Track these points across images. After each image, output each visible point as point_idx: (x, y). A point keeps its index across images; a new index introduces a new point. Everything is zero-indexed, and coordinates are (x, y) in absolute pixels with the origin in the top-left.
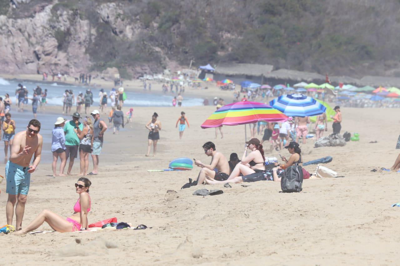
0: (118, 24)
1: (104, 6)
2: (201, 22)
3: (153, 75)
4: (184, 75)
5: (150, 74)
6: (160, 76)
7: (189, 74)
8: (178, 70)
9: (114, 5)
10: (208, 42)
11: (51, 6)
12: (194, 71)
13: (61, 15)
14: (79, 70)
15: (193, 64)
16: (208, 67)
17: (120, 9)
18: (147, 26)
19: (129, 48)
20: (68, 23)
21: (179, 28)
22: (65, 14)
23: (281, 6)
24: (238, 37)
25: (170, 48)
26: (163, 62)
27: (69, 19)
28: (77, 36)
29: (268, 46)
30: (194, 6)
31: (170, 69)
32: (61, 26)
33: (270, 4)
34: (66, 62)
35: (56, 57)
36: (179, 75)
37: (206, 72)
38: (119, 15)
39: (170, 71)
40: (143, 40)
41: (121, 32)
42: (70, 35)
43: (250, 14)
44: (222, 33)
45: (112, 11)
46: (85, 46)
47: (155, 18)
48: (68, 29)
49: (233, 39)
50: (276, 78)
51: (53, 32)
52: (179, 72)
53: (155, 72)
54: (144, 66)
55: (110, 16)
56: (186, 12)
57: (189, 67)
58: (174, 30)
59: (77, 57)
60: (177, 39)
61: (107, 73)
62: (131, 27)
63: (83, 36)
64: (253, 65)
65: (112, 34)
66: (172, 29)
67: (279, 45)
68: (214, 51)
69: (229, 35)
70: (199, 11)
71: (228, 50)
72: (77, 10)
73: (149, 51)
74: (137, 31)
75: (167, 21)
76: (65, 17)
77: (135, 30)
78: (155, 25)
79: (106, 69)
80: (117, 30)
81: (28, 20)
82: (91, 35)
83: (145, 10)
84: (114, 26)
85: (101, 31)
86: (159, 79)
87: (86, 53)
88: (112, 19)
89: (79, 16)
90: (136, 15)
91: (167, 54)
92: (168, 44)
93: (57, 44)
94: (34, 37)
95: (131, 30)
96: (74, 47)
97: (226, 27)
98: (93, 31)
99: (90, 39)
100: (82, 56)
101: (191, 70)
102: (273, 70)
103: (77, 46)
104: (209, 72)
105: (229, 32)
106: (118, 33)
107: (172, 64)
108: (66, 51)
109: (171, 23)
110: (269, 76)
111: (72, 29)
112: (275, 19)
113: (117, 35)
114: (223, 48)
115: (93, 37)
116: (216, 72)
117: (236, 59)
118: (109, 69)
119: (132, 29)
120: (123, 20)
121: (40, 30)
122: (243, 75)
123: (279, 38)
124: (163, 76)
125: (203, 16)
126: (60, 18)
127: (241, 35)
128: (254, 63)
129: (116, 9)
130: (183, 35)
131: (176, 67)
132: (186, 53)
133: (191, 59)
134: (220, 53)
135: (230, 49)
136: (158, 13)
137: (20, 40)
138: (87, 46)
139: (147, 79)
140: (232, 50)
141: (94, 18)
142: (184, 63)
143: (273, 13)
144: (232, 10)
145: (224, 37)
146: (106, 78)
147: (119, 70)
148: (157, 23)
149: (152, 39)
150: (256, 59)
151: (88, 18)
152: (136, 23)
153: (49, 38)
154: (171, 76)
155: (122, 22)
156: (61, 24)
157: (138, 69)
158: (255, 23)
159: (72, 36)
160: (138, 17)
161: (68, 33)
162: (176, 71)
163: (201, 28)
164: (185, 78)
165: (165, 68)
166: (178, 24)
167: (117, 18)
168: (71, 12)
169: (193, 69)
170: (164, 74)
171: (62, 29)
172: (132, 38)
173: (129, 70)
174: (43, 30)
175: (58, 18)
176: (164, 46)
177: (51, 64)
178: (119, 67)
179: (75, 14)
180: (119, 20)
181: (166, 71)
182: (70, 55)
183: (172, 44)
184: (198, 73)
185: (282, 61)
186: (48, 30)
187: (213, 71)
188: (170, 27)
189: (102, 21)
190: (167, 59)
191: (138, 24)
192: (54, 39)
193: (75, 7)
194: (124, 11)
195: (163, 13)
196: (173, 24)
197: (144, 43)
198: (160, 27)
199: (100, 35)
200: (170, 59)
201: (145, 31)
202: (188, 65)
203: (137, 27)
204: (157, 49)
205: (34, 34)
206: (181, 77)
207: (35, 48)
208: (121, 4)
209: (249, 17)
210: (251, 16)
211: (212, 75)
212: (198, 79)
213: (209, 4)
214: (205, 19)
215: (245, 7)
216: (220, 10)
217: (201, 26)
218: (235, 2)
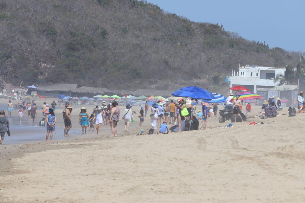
2: (26, 57)
4: (17, 92)
6: (0, 94)
7: (20, 92)
8: (12, 90)
10: (32, 70)
12: (23, 90)
15: (22, 85)
16: (33, 87)
21: (11, 61)
23: (78, 44)
25: (6, 75)
26: (2, 84)
29: (72, 71)
30: (21, 46)
31: (6, 89)
33: (71, 44)
36: (13, 93)
37: (31, 90)
39: (7, 90)
43: (59, 50)
44: (40, 63)
49: (48, 67)
50: (80, 92)
52: (13, 91)
56: (15, 51)
57: (20, 87)
58: (8, 62)
60: (11, 69)
64: (64, 84)
66: (6, 62)
67: (79, 71)
68: (36, 75)
69: (45, 65)
70: (24, 49)
71: (45, 75)
75: (3, 57)
91: (4, 79)
92: (5, 72)
97: (42, 59)
101: (21, 89)
102: (77, 87)
104: (34, 90)
105: (45, 63)
107: (8, 85)
109: (6, 58)
110: (74, 91)
112: (76, 54)
114: (42, 73)
116: (39, 90)
117: (51, 81)
122: (57, 91)
123: (79, 66)
124: (2, 94)
125: (27, 52)
127: (53, 65)
128: (64, 83)
130: (14, 66)
131: (11, 87)
132: (17, 77)
133: (21, 82)
134: (40, 77)
135: (47, 74)
140: (48, 75)
142: (16, 85)
143: (74, 50)
144: (47, 48)
145: (42, 66)
150: (65, 80)
154: (8, 93)
158: (62, 56)
162: (11, 90)
163: (26, 61)
164: (18, 95)
165: (3, 89)
166: (10, 59)
169: (22, 88)
170: (3, 92)
176: (2, 74)
181: (4, 90)
183: (7, 72)
184: (26, 91)
185: (82, 81)
187: (37, 89)
188: (5, 60)
190: (4, 82)
196: (7, 59)
200: (6, 82)
202: (19, 85)
206: (15, 94)
209: (58, 52)
210: (60, 52)
211: (36, 92)
212: (26, 95)
213: (31, 44)
214: (29, 55)
215: (55, 46)
216: (38, 48)
217: (26, 59)
218: (47, 43)
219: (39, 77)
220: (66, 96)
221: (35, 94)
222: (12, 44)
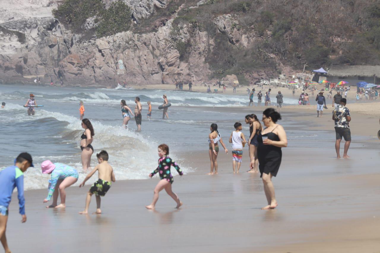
0: (234, 34)
1: (220, 18)
2: (312, 28)
3: (269, 81)
4: (299, 78)
5: (266, 79)
6: (276, 81)
7: (303, 78)
9: (229, 16)
10: (320, 47)
11: (172, 20)
12: (308, 75)
13: (182, 28)
14: (200, 79)
15: (306, 68)
16: (321, 70)
17: (235, 20)
18: (261, 35)
19: (245, 56)
20: (188, 35)
21: (291, 35)
22: (185, 27)
24: (348, 40)
25: (284, 54)
26: (278, 67)
27: (189, 32)
28: (197, 47)
29: (377, 48)
30: (305, 13)
31: (284, 74)
32: (182, 38)
33: (377, 8)
34: (188, 71)
35: (178, 68)
36: (294, 79)
37: (319, 76)
38: (235, 25)
39: (285, 76)
40: (259, 48)
41: (237, 41)
42: (191, 46)
43: (359, 18)
44: (332, 37)
45: (228, 22)
46: (205, 56)
47: (268, 27)
48: (189, 41)
49: (343, 42)
51: (175, 44)
52: (294, 76)
53: (270, 77)
54: (261, 72)
55: (227, 27)
56: (297, 20)
57: (303, 71)
58: (287, 37)
59: (197, 66)
60: (290, 46)
61: (227, 80)
62: (246, 36)
63: (202, 46)
64: (365, 67)
65: (229, 43)
66: (285, 36)
68: (325, 54)
69: (339, 39)
70: (310, 17)
71: (338, 53)
72: (196, 22)
73: (264, 58)
74: (252, 40)
75: (280, 29)
76: (185, 30)
77: (250, 38)
78: (269, 33)
79: (225, 76)
80: (234, 40)
81: (152, 34)
82: (209, 45)
83: (259, 19)
84: (231, 36)
85: (219, 41)
86: (275, 83)
87: (205, 62)
88: (228, 29)
89: (198, 28)
90: (251, 25)
91: (281, 59)
92: (282, 50)
93: (179, 55)
94: (158, 49)
95: (246, 38)
96: (194, 57)
97: (335, 32)
98: (212, 41)
99: (209, 49)
100: (202, 65)
101: (305, 74)
103: (197, 56)
104: (322, 74)
105: (339, 36)
106: (234, 42)
107: (287, 69)
108: (187, 62)
109: (284, 31)
111: (192, 40)
113: (234, 44)
114: (334, 51)
115: (211, 47)
116: (329, 74)
117: (347, 62)
118: (228, 76)
119: (248, 37)
120: (238, 30)
121: (163, 43)
122: (355, 76)
124: (279, 81)
125: (313, 22)
126: (181, 31)
127: (350, 39)
128: (366, 65)
129: (231, 19)
130: (295, 41)
131: (291, 71)
132: (299, 58)
133: (304, 64)
134: (332, 57)
135: (341, 52)
136: (271, 22)
137: (146, 53)
138: (206, 56)
139: (264, 84)
140: (343, 53)
141: (211, 29)
142: (297, 68)
144: (341, 15)
145: (334, 41)
146: (226, 85)
147: (237, 77)
148: (270, 31)
149: (266, 46)
150: (367, 61)
151: (206, 30)
152: (250, 31)
153: (172, 50)
154: (287, 80)
155: (238, 32)
156: (182, 37)
157: (255, 75)
158: (364, 26)
159: (192, 47)
160: (252, 26)
161: (188, 44)
162: (291, 76)
163: (312, 34)
164: (300, 82)
165: (280, 73)
166: (290, 31)
167: (233, 28)
168: (190, 25)
169: (307, 73)
170: (279, 79)
171: (183, 40)
172: (248, 46)
173: (247, 76)
174: (166, 42)
175: (179, 31)
176: (278, 52)
177: (174, 74)
178: (237, 74)
179: (194, 27)
180: (235, 29)
181: (282, 76)
182: (191, 65)
183: (286, 50)
184: (312, 76)
186: (170, 42)
187: (326, 73)
188: (283, 34)
189: (219, 32)
190: (282, 65)
191: (253, 33)
192: (176, 50)
193: (194, 20)
194: (239, 21)
195: (276, 22)
196: (286, 31)
197: (259, 50)
198: (273, 35)
199: (218, 45)
200: (284, 64)
201: (260, 39)
202: (302, 69)
203: (252, 36)
204: (272, 56)
205: (158, 47)
206: (297, 81)
207: (159, 60)
208: (236, 15)
209: (357, 21)
210: (360, 20)
211: (325, 78)
212: (312, 82)
213: (318, 11)
214: (315, 25)
215: (353, 12)
216: (329, 16)
217: (312, 32)
218: (342, 8)
219: (330, 56)
220: (368, 83)
221: (323, 80)
222: (293, 11)
